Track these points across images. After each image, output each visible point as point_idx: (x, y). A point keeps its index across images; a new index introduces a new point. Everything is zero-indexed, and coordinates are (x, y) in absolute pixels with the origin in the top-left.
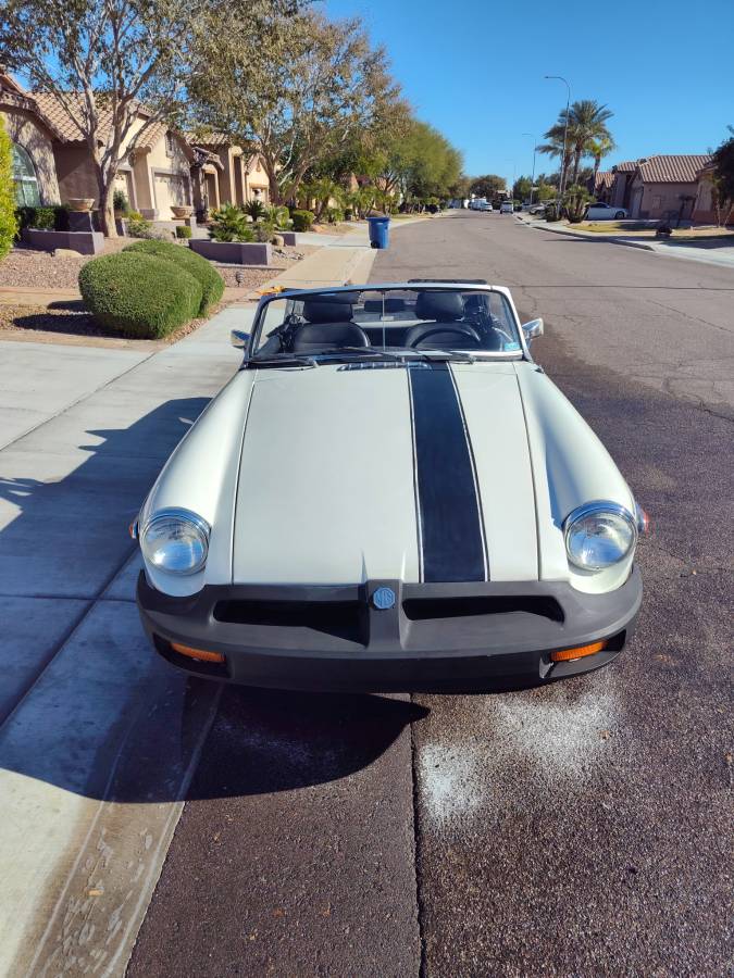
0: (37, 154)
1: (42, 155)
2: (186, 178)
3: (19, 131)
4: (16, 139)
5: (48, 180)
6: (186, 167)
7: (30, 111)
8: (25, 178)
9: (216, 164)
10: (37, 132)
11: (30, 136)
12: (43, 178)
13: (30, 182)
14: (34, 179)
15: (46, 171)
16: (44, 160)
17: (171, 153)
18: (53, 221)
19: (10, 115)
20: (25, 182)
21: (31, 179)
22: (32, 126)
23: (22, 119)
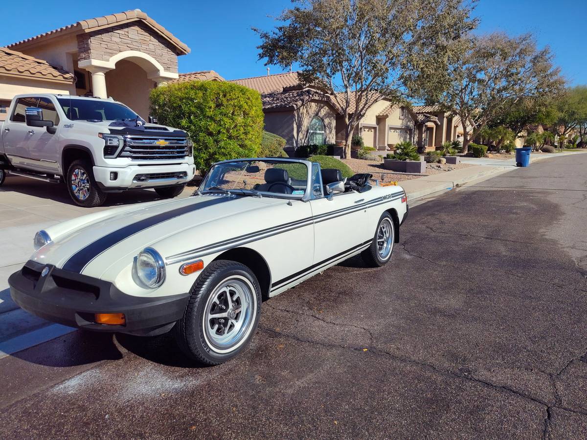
0: (327, 121)
1: (329, 121)
2: (410, 130)
3: (319, 110)
4: (317, 114)
5: (330, 132)
6: (411, 124)
7: (326, 102)
8: (318, 132)
9: (435, 122)
10: (329, 111)
11: (325, 113)
12: (328, 132)
13: (320, 134)
14: (323, 132)
15: (330, 128)
16: (330, 123)
17: (402, 117)
18: (326, 152)
19: (316, 104)
20: (318, 134)
21: (321, 132)
22: (327, 108)
23: (322, 105)
